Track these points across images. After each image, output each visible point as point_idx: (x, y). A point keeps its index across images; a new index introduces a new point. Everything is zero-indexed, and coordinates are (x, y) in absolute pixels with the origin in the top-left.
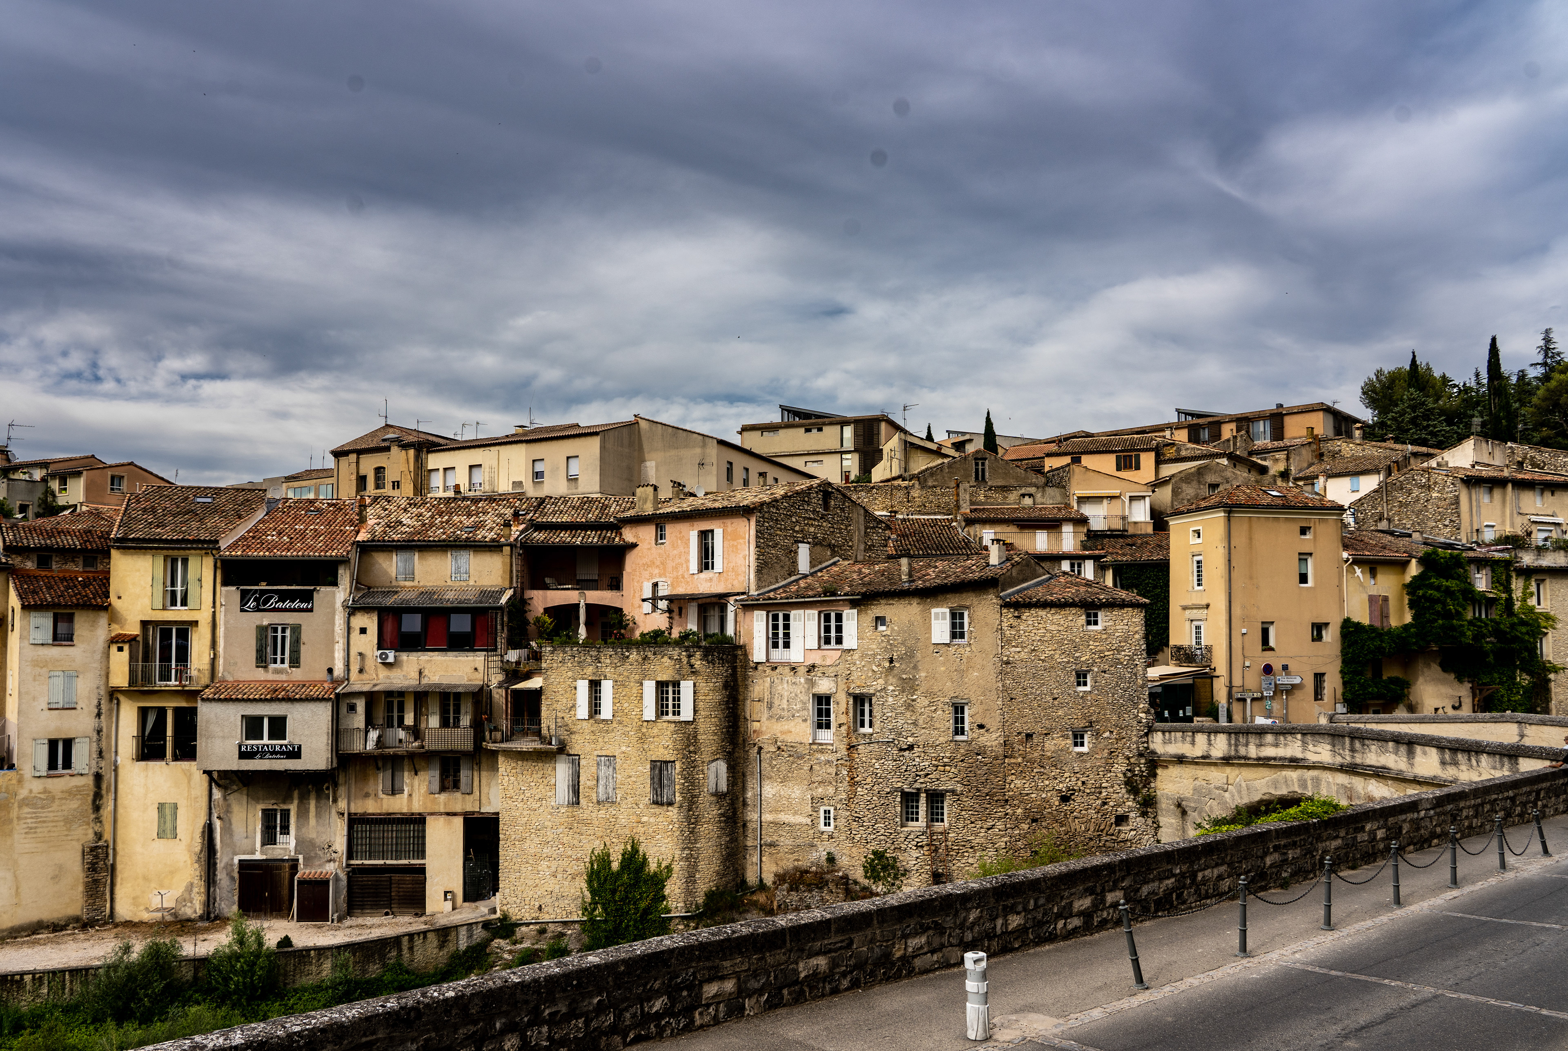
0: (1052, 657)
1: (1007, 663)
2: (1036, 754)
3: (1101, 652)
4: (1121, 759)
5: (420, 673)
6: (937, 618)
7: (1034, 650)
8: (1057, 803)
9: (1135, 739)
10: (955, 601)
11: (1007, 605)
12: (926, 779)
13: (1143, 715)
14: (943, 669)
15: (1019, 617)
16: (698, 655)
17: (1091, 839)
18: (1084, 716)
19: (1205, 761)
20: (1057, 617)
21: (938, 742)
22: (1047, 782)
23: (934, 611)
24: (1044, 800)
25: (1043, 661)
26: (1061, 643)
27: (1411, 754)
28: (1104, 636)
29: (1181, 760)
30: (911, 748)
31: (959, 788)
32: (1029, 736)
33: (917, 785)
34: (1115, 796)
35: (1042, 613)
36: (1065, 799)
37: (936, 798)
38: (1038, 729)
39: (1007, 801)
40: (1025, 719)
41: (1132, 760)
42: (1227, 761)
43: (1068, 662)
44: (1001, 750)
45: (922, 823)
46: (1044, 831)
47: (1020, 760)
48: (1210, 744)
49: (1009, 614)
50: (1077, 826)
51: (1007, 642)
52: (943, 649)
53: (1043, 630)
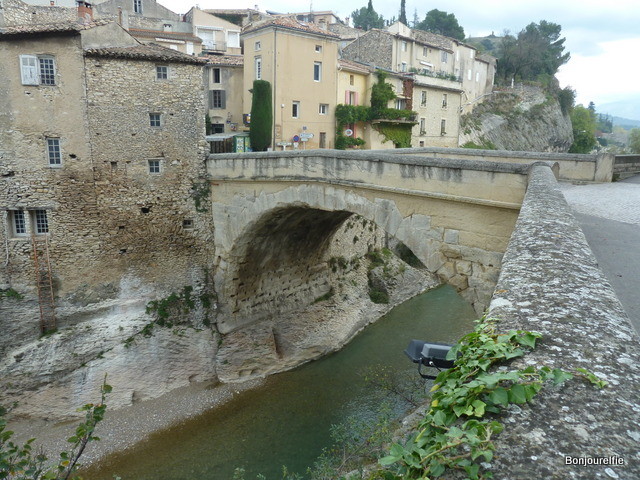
0: (129, 102)
1: (92, 105)
2: (120, 178)
4: (186, 181)
6: (25, 63)
7: (114, 95)
8: (139, 214)
9: (196, 165)
11: (89, 56)
12: (27, 199)
13: (202, 148)
14: (35, 108)
15: (100, 67)
18: (157, 149)
19: (240, 180)
20: (133, 68)
21: (35, 169)
22: (130, 199)
23: (22, 56)
24: (128, 212)
25: (122, 104)
26: (136, 90)
28: (171, 87)
29: (225, 180)
30: (11, 174)
32: (114, 164)
34: (182, 207)
35: (120, 64)
36: (145, 211)
37: (39, 214)
38: (120, 158)
39: (98, 214)
40: (109, 151)
41: (195, 181)
42: (254, 180)
43: (143, 106)
44: (91, 175)
45: (28, 234)
46: (130, 235)
47: (107, 182)
48: (244, 168)
49: (92, 63)
50: (153, 229)
51: (91, 88)
52: (34, 91)
53: (121, 79)
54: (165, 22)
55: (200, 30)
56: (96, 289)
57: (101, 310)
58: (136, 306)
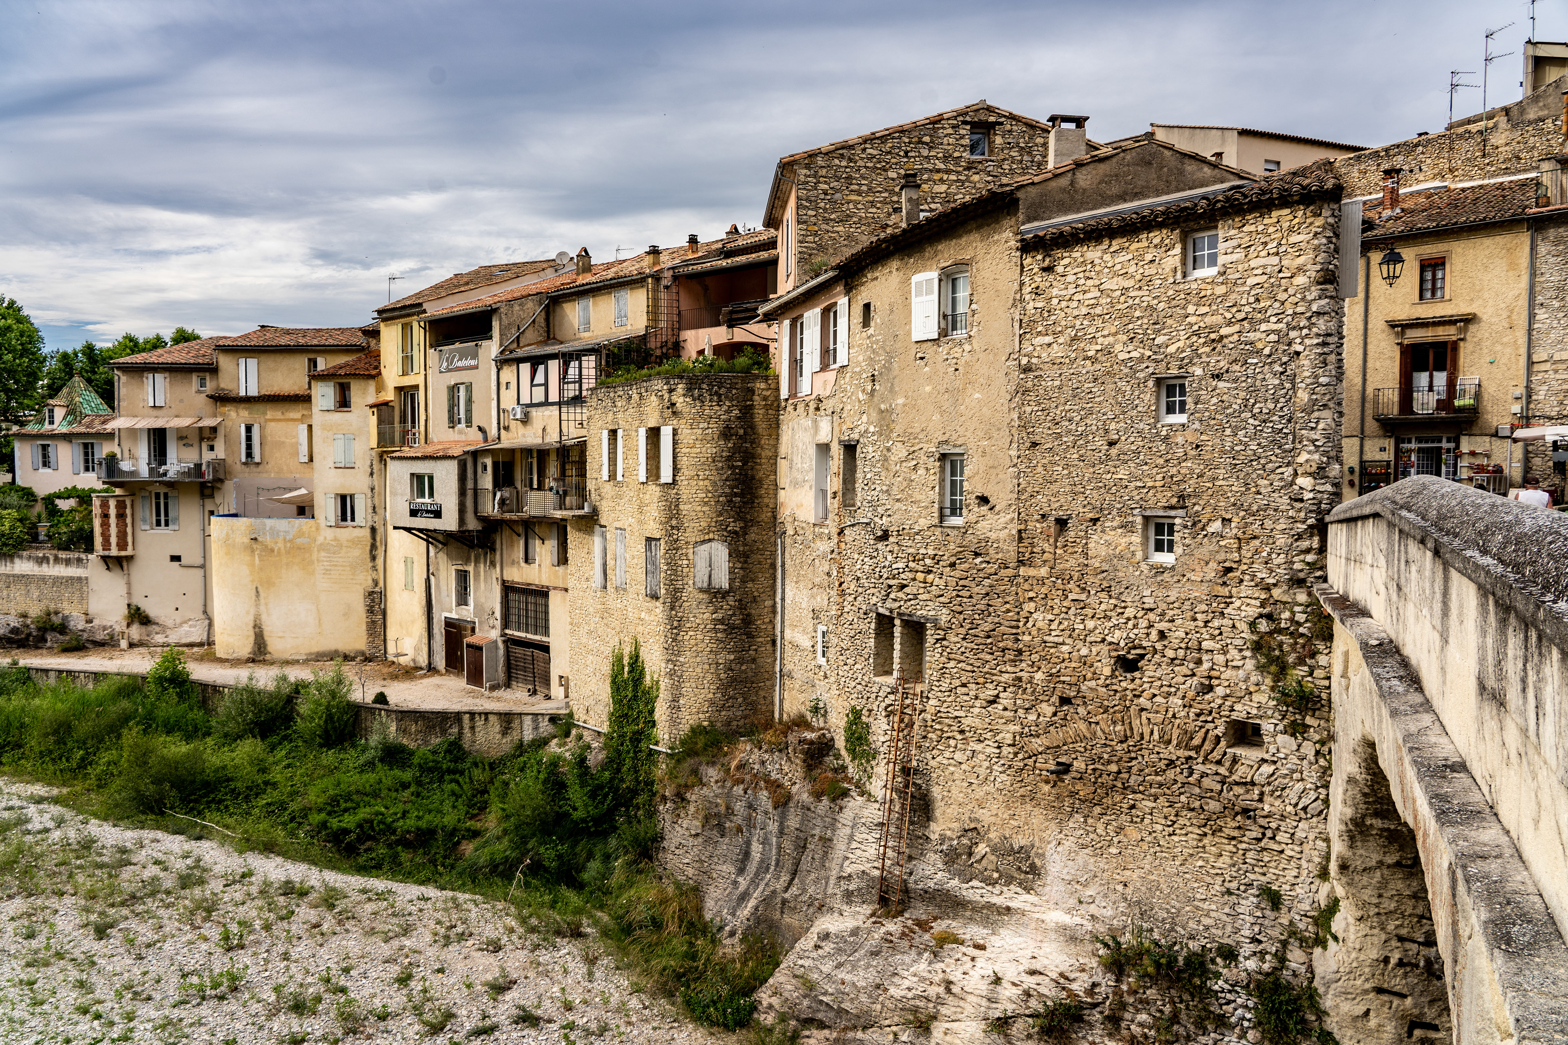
0: (1108, 351)
1: (1027, 369)
2: (1072, 562)
4: (1247, 590)
5: (544, 430)
6: (919, 293)
7: (1075, 339)
10: (947, 253)
12: (900, 595)
15: (1049, 269)
16: (681, 388)
17: (1171, 764)
18: (1169, 481)
20: (1123, 257)
21: (917, 528)
22: (1090, 624)
23: (917, 278)
24: (1084, 661)
25: (1094, 360)
26: (1126, 317)
28: (1220, 290)
30: (885, 535)
31: (944, 616)
32: (1062, 524)
33: (889, 604)
34: (1229, 673)
35: (1093, 253)
36: (1124, 667)
38: (1077, 508)
40: (1054, 487)
43: (1141, 359)
44: (1012, 549)
45: (895, 673)
46: (1083, 728)
47: (1044, 571)
49: (1035, 262)
50: (1141, 725)
51: (1028, 327)
53: (1095, 293)
57: (990, 906)
58: (1071, 937)
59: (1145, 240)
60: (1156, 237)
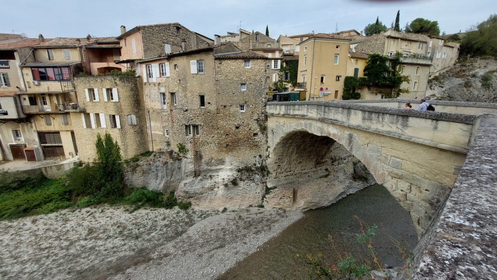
0: (232, 78)
1: (217, 81)
2: (227, 113)
3: (250, 76)
4: (256, 115)
5: (48, 88)
6: (192, 64)
7: (226, 76)
8: (234, 129)
9: (261, 108)
10: (198, 57)
11: (216, 59)
12: (192, 121)
13: (264, 99)
14: (195, 83)
15: (221, 63)
16: (118, 79)
17: (245, 141)
18: (244, 100)
19: (278, 115)
20: (234, 63)
21: (195, 109)
22: (231, 122)
23: (191, 61)
24: (230, 128)
25: (230, 80)
26: (235, 73)
27: (349, 114)
28: (251, 71)
29: (272, 115)
30: (187, 110)
31: (202, 124)
32: (225, 106)
33: (189, 123)
34: (254, 127)
35: (229, 62)
36: (237, 128)
37: (196, 127)
38: (228, 104)
39: (218, 128)
40: (223, 101)
41: (260, 115)
42: (284, 116)
43: (238, 80)
44: (216, 111)
45: (191, 135)
46: (230, 138)
47: (222, 115)
48: (280, 110)
49: (218, 62)
50: (240, 136)
51: (217, 73)
52: (195, 76)
53: (229, 69)
54: (268, 43)
55: (283, 45)
56: (216, 160)
57: (217, 169)
58: (231, 170)
59: (238, 61)
60: (240, 61)
